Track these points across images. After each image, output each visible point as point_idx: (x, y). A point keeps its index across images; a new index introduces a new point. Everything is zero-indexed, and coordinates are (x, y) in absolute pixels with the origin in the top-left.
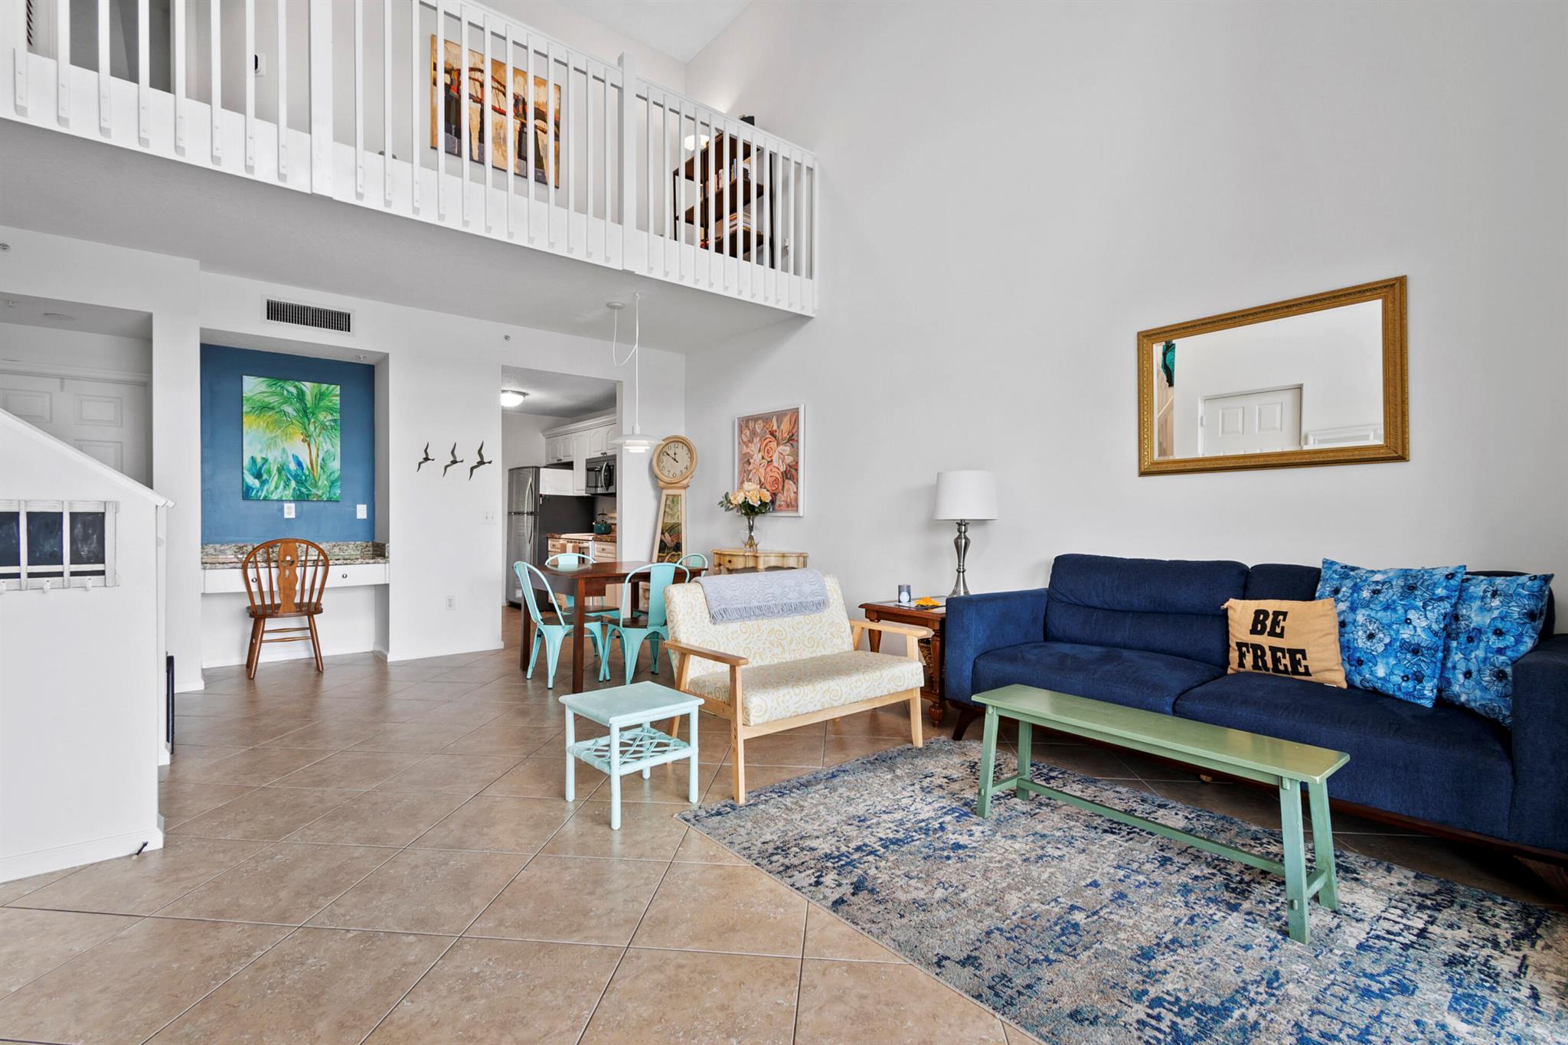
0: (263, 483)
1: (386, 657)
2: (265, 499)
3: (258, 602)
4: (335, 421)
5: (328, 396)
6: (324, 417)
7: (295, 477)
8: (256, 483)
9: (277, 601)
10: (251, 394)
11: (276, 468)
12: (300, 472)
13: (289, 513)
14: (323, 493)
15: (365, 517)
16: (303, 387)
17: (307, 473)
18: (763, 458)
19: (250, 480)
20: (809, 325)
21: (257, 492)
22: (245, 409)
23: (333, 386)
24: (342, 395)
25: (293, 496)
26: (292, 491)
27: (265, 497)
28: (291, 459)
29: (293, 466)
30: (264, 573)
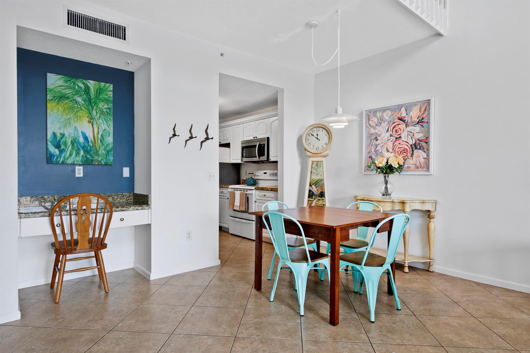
0: (61, 151)
1: (149, 276)
2: (63, 163)
3: (60, 238)
4: (109, 108)
5: (105, 91)
6: (103, 106)
7: (84, 148)
8: (57, 152)
9: (75, 237)
10: (53, 87)
11: (70, 141)
12: (86, 144)
13: (79, 174)
14: (102, 159)
15: (128, 176)
16: (89, 84)
17: (91, 145)
18: (391, 136)
19: (52, 149)
20: (442, 38)
21: (57, 158)
22: (49, 97)
23: (108, 85)
24: (114, 91)
25: (82, 161)
26: (81, 157)
27: (63, 162)
28: (80, 134)
29: (81, 140)
30: (66, 219)
